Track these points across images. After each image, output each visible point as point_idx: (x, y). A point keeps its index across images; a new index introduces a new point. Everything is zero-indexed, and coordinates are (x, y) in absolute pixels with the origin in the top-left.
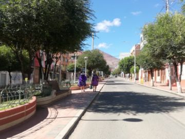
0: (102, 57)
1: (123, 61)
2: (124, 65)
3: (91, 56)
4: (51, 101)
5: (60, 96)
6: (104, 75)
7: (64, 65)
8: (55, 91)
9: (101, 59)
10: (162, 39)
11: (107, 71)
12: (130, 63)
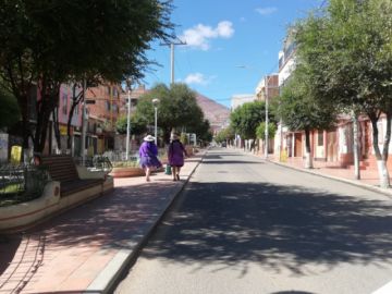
0: (193, 99)
1: (239, 111)
2: (243, 121)
3: (168, 97)
4: (41, 214)
5: (74, 198)
6: (198, 141)
7: (109, 119)
8: (57, 184)
9: (190, 105)
10: (345, 52)
11: (204, 133)
12: (256, 115)
